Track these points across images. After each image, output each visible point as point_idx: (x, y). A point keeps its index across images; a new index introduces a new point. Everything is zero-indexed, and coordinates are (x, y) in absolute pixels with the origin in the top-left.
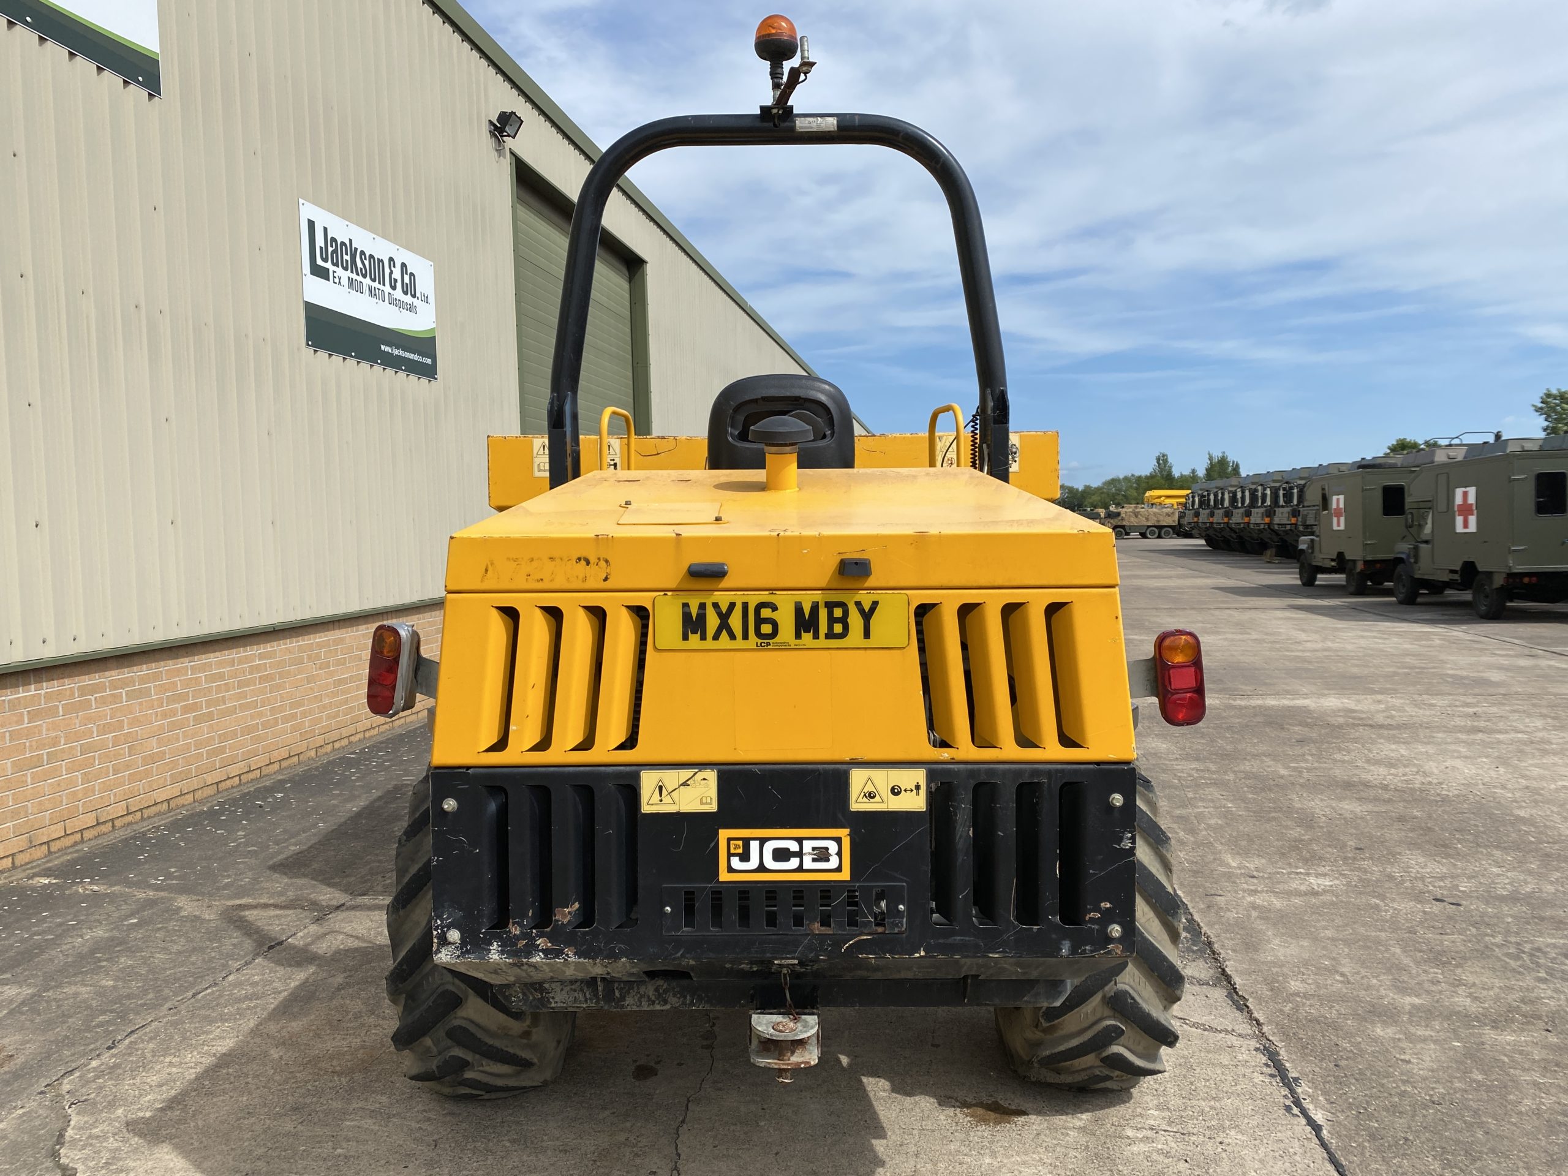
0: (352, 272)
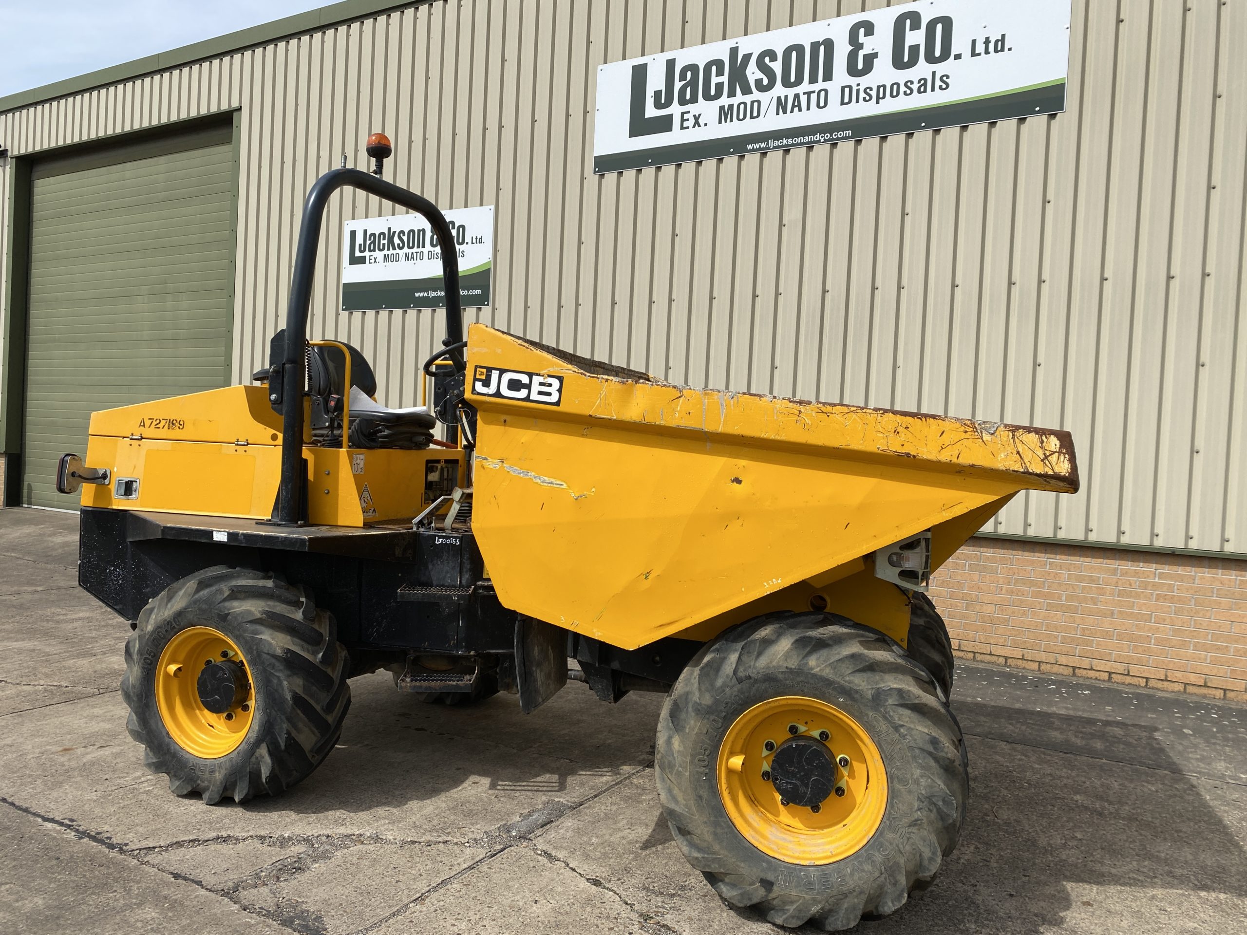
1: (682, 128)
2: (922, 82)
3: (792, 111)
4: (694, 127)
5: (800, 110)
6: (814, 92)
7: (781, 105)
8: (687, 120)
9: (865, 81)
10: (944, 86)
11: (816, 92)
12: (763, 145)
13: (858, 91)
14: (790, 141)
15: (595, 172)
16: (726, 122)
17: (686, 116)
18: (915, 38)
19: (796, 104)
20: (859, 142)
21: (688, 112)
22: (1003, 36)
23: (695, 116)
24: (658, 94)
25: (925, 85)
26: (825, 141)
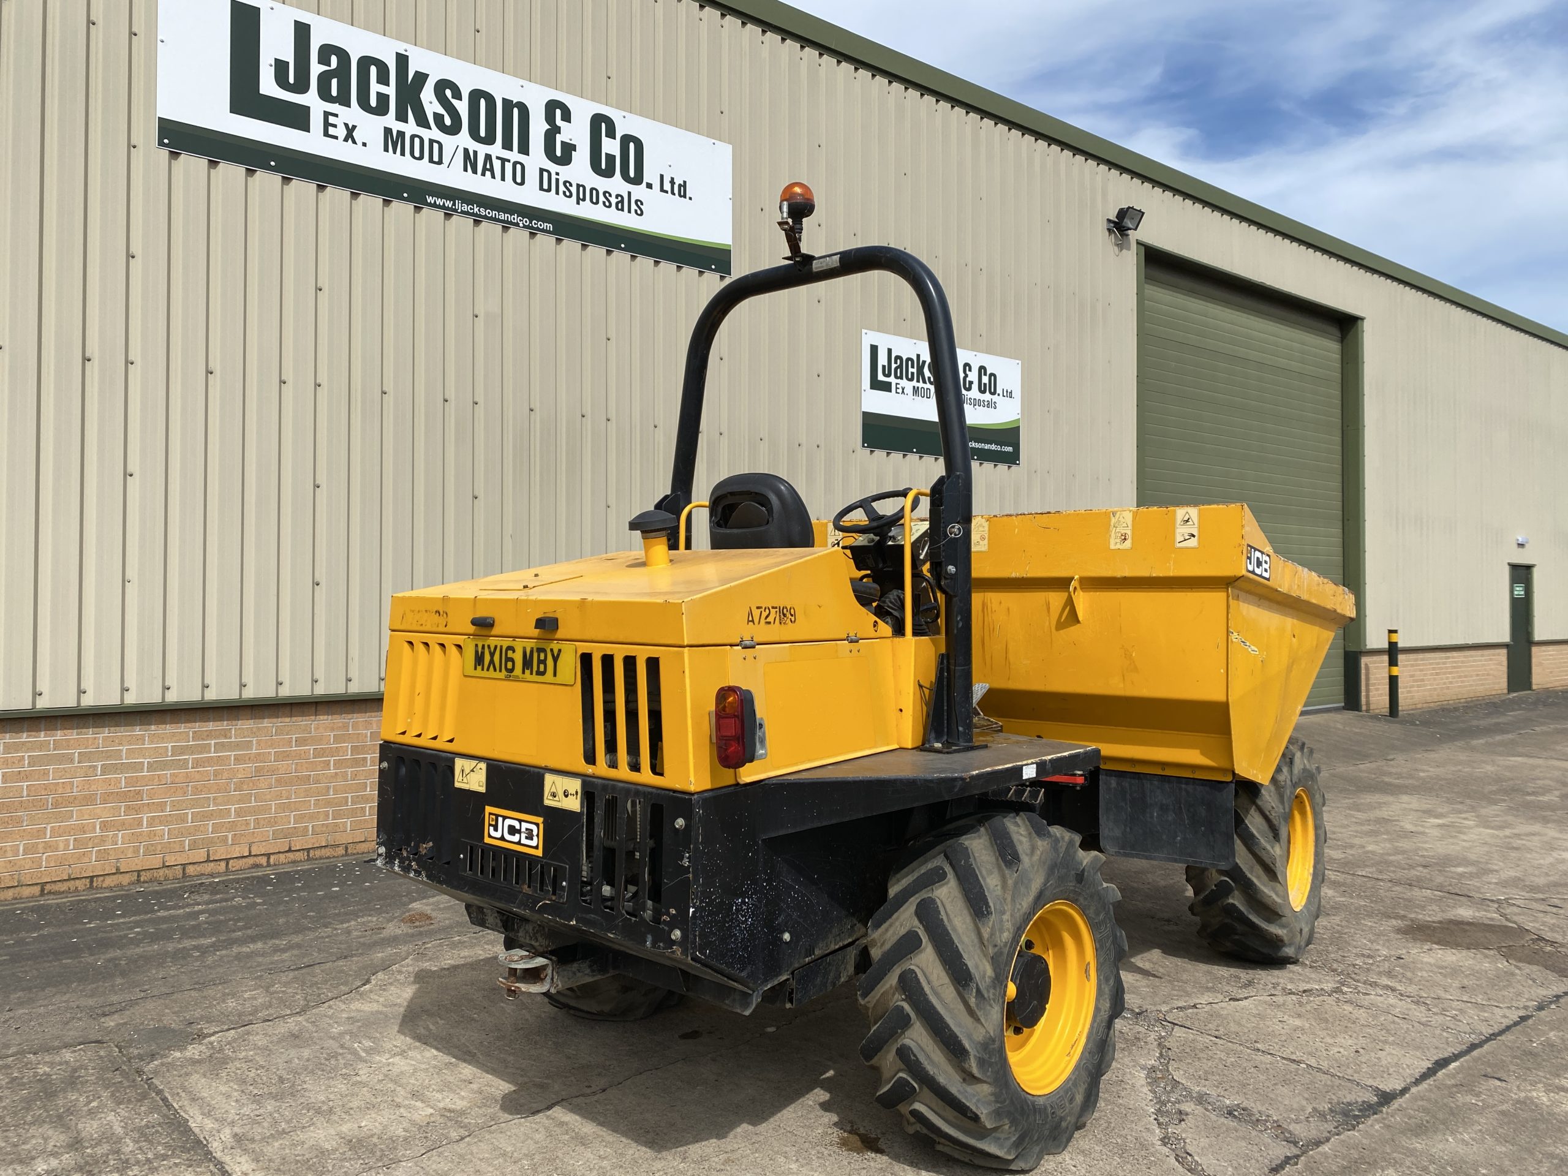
0: (918, 381)
1: (326, 134)
2: (620, 198)
3: (483, 174)
4: (346, 140)
5: (493, 177)
6: (509, 161)
7: (470, 162)
8: (335, 126)
9: (565, 173)
10: (639, 212)
11: (512, 162)
12: (449, 204)
13: (557, 180)
14: (483, 212)
15: (161, 143)
16: (395, 153)
17: (332, 119)
18: (610, 146)
19: (488, 167)
20: (559, 241)
21: (336, 115)
22: (685, 182)
23: (346, 125)
24: (280, 67)
25: (622, 201)
26: (525, 227)
